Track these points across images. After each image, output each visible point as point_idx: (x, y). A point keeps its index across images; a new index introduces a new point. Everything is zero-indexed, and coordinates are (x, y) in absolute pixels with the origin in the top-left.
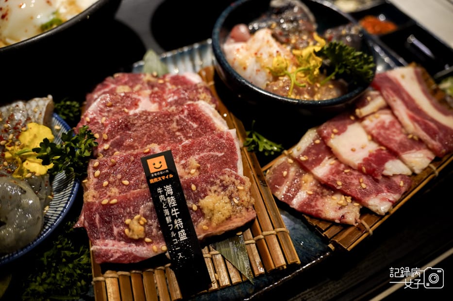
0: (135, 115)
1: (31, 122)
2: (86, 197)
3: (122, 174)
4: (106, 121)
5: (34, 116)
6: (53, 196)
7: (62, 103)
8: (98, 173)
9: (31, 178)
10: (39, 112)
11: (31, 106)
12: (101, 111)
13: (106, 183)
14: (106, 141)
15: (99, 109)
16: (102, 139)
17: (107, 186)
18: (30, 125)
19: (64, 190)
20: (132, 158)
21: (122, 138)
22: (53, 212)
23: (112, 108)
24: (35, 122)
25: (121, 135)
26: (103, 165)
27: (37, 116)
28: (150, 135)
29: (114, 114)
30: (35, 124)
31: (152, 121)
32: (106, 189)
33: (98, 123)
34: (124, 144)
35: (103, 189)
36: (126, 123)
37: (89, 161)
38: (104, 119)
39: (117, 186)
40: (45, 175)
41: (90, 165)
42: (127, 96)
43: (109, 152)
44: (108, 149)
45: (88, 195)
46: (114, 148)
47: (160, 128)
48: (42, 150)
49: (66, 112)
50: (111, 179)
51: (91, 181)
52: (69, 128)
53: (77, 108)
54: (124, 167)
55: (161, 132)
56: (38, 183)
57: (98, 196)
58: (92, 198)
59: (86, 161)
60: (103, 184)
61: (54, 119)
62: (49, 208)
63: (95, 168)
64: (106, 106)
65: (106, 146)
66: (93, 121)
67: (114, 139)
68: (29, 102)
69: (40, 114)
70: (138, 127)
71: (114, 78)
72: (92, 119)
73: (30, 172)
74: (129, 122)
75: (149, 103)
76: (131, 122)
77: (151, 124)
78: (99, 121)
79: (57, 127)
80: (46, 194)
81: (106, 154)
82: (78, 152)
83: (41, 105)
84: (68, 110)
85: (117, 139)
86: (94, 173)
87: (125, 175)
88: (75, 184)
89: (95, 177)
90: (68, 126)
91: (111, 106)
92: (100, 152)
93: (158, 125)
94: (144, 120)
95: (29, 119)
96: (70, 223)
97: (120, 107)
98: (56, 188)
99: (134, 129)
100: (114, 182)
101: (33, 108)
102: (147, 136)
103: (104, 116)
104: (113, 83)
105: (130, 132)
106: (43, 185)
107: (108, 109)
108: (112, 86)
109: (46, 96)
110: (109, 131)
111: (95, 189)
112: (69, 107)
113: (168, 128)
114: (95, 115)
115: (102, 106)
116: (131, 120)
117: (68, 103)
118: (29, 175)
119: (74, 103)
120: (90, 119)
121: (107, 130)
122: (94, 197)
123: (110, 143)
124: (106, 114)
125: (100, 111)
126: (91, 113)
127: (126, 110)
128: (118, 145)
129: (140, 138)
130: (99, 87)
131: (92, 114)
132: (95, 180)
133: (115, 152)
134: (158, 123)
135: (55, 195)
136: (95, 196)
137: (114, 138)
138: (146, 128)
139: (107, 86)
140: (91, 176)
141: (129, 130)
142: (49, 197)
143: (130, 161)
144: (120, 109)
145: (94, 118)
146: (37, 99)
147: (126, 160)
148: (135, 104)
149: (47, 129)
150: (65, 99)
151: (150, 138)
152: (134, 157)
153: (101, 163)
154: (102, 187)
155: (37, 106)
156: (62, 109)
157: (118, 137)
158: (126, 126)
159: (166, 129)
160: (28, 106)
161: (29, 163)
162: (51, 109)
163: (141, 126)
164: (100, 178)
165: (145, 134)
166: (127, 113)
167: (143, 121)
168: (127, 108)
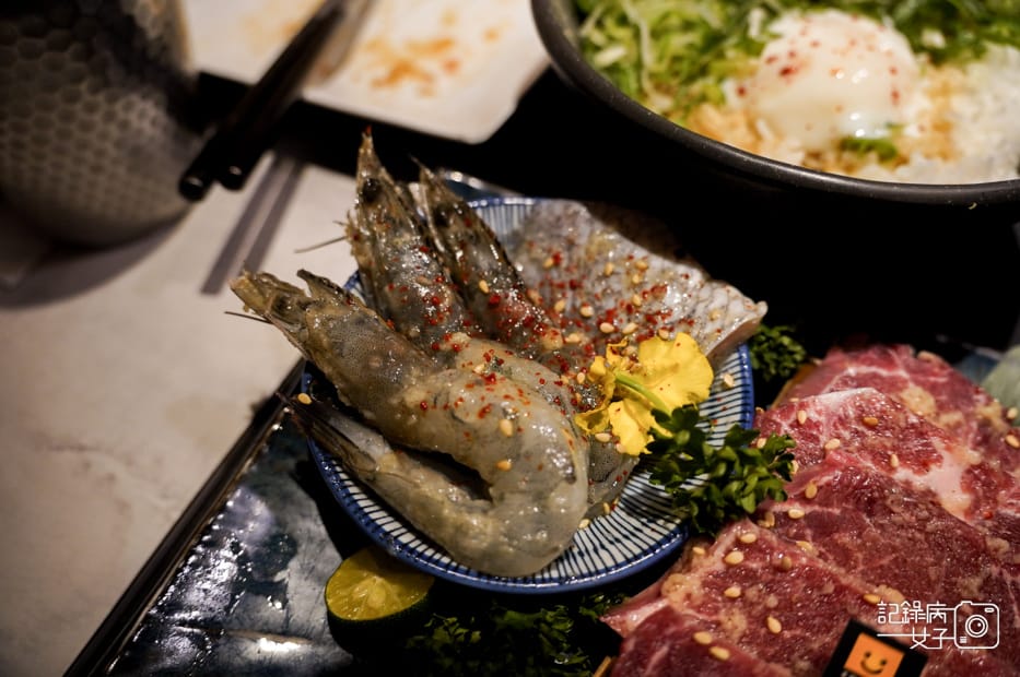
0: (908, 489)
1: (688, 333)
2: (674, 584)
3: (780, 601)
4: (837, 450)
5: (703, 326)
6: (612, 508)
7: (775, 333)
8: (737, 557)
9: (604, 445)
10: (717, 325)
11: (711, 299)
12: (843, 421)
13: (734, 591)
14: (803, 499)
15: (841, 412)
16: (803, 489)
17: (733, 600)
18: (680, 336)
19: (644, 520)
20: (830, 588)
21: (842, 519)
22: (590, 547)
23: (869, 433)
24: (697, 337)
25: (845, 510)
26: (761, 551)
27: (710, 328)
28: (905, 561)
29: (863, 448)
30: (693, 342)
31: (934, 533)
32: (724, 601)
33: (816, 439)
34: (836, 536)
35: (720, 599)
36: (876, 494)
37: (739, 520)
38: (836, 443)
39: (749, 615)
40: (633, 457)
41: (734, 530)
42: (921, 430)
43: (791, 526)
44: (796, 520)
45: (681, 584)
46: (809, 526)
47: (937, 563)
48: (671, 422)
49: (768, 357)
50: (752, 593)
51: (709, 560)
52: (751, 401)
53: (795, 361)
54: (798, 590)
55: (933, 572)
56: (608, 467)
57: (698, 602)
58: (683, 595)
59: (734, 513)
60: (726, 588)
61: (736, 356)
62: (589, 526)
63: (739, 544)
64: (860, 420)
65: (796, 511)
66: (808, 430)
67: (825, 509)
68: (715, 285)
69: (719, 331)
70: (894, 523)
71: (916, 356)
72: (810, 424)
73: (611, 433)
74: (885, 498)
75: (956, 483)
76: (888, 502)
77: (926, 539)
78: (823, 438)
79: (728, 380)
80: (605, 497)
81: (782, 525)
82: (735, 486)
83: (735, 309)
84: (774, 356)
85: (830, 514)
86: (728, 551)
87: (785, 609)
88: (674, 533)
89: (723, 560)
90: (751, 395)
91: (872, 427)
92: (774, 513)
93: (939, 553)
94: (918, 520)
95: (688, 322)
96: (601, 598)
97: (888, 444)
98: (631, 497)
99: (881, 522)
100: (752, 604)
101: (712, 307)
102: (896, 559)
103: (838, 437)
104: (908, 369)
105: (868, 520)
106: (613, 476)
107: (861, 428)
108: (902, 373)
109: (756, 301)
110: (828, 484)
111: (705, 584)
112: (779, 349)
113: (954, 579)
114: (822, 419)
115: (851, 413)
116: (891, 498)
117: (786, 341)
118: (605, 437)
119: (798, 348)
120: (808, 419)
121: (826, 479)
122: (689, 596)
123: (809, 509)
124: (846, 434)
125: (840, 419)
126: (818, 408)
127: (895, 461)
128: (822, 528)
129: (877, 550)
130: (872, 354)
131: (819, 413)
132: (719, 567)
133: (802, 538)
134: (942, 551)
135: (617, 509)
136: (694, 596)
137: (827, 505)
138: (910, 539)
139: (890, 364)
140: (719, 552)
141: (870, 514)
142: (606, 506)
143: (820, 588)
144: (885, 447)
145: (817, 425)
146: (734, 291)
147: (813, 577)
148: (923, 462)
149: (709, 372)
150: (785, 328)
151: (898, 567)
152: (835, 590)
153: (760, 543)
154: (721, 589)
155: (725, 308)
156: (765, 345)
157: (837, 511)
158: (872, 501)
159: (947, 577)
160: (705, 293)
161: (622, 410)
162: (746, 335)
163: (902, 527)
164: (732, 573)
165: (895, 549)
166: (892, 469)
167: (914, 518)
168: (900, 456)
